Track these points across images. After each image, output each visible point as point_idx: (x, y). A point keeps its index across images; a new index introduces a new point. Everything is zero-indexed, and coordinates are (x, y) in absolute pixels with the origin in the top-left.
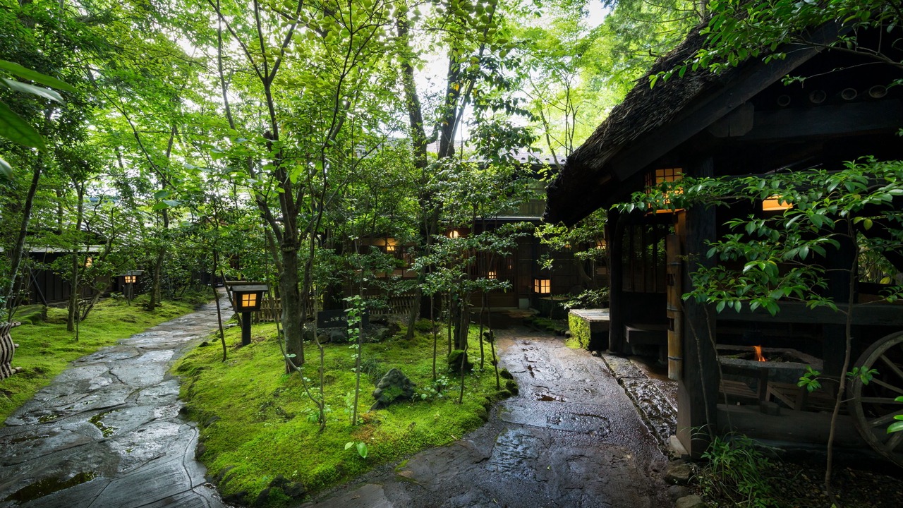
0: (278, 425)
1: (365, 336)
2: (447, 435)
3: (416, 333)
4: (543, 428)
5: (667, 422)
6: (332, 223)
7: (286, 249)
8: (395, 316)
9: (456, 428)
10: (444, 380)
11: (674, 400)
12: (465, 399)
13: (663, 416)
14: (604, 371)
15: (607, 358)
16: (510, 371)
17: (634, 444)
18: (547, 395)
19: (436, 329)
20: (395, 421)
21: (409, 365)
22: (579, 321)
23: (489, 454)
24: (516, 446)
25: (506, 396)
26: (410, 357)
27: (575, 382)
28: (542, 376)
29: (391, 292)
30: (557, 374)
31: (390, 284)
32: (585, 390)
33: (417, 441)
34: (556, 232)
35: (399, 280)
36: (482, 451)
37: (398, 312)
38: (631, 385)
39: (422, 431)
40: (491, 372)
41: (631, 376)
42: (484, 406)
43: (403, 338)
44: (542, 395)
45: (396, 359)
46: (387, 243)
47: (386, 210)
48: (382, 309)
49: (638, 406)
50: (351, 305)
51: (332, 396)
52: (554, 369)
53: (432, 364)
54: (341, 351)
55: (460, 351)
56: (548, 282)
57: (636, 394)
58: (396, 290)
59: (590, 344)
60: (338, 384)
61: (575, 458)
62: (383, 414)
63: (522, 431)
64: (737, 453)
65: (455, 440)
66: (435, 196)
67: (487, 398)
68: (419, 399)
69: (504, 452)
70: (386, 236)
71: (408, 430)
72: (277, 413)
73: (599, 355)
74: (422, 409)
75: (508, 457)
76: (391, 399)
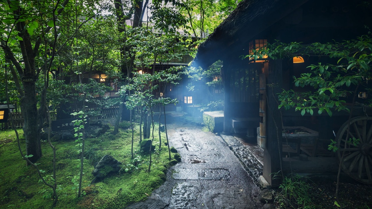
0: (20, 204)
1: (87, 134)
2: (143, 193)
3: (120, 130)
4: (197, 180)
5: (256, 168)
6: (63, 64)
7: (26, 80)
8: (106, 120)
9: (148, 188)
10: (138, 158)
11: (257, 156)
12: (152, 168)
13: (254, 165)
14: (222, 143)
15: (223, 136)
16: (175, 148)
17: (242, 182)
18: (196, 160)
19: (132, 126)
20: (108, 189)
21: (116, 150)
22: (209, 118)
23: (169, 201)
24: (184, 194)
25: (174, 163)
26: (116, 145)
27: (209, 151)
28: (193, 148)
29: (103, 106)
30: (200, 147)
31: (103, 101)
32: (215, 154)
33: (123, 201)
34: (195, 72)
35: (108, 99)
36: (164, 200)
37: (108, 118)
38: (237, 150)
39: (126, 194)
40: (165, 149)
41: (236, 145)
42: (163, 171)
43: (111, 133)
44: (194, 160)
45: (108, 147)
46: (100, 77)
47: (100, 57)
48: (97, 116)
49: (241, 161)
50: (77, 117)
51: (63, 177)
52: (198, 144)
53: (131, 148)
54: (70, 145)
55: (147, 140)
56: (191, 97)
57: (240, 155)
58: (106, 105)
59: (214, 129)
60: (68, 168)
61: (216, 196)
62: (100, 185)
63: (186, 184)
64: (295, 184)
65: (148, 196)
66: (132, 49)
67: (165, 166)
68: (123, 172)
69: (177, 199)
70: (100, 73)
71: (117, 194)
72: (19, 195)
73: (219, 135)
74: (126, 178)
75: (180, 202)
76: (105, 175)
